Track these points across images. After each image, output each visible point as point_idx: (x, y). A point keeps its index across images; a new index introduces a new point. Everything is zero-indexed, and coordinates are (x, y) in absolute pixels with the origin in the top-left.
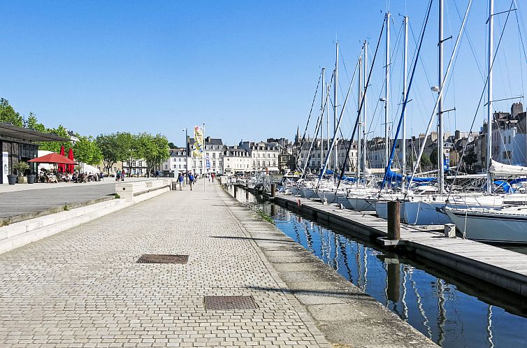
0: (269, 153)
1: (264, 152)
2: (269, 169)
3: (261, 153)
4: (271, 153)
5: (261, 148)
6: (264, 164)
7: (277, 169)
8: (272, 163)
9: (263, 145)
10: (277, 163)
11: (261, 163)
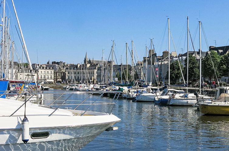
0: (48, 71)
1: (45, 70)
2: (48, 80)
3: (43, 71)
4: (49, 71)
5: (43, 68)
6: (45, 77)
7: (53, 81)
8: (50, 77)
9: (45, 66)
10: (53, 77)
11: (43, 77)
